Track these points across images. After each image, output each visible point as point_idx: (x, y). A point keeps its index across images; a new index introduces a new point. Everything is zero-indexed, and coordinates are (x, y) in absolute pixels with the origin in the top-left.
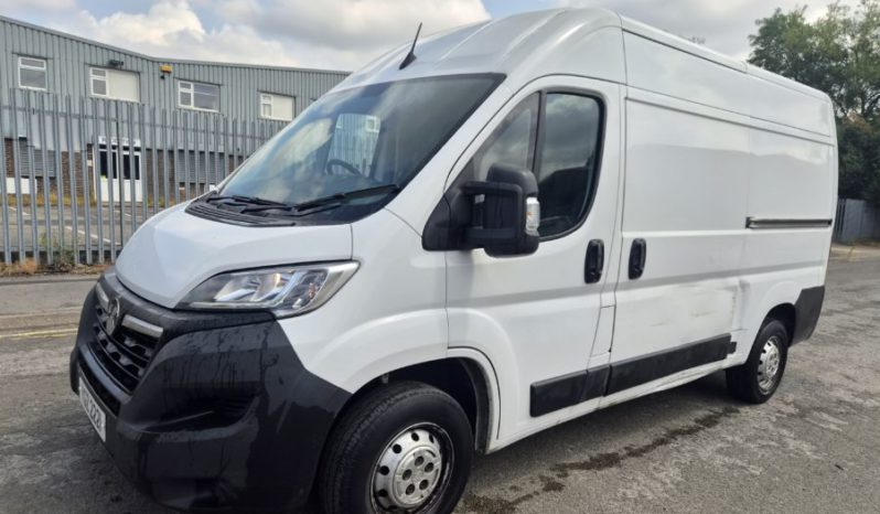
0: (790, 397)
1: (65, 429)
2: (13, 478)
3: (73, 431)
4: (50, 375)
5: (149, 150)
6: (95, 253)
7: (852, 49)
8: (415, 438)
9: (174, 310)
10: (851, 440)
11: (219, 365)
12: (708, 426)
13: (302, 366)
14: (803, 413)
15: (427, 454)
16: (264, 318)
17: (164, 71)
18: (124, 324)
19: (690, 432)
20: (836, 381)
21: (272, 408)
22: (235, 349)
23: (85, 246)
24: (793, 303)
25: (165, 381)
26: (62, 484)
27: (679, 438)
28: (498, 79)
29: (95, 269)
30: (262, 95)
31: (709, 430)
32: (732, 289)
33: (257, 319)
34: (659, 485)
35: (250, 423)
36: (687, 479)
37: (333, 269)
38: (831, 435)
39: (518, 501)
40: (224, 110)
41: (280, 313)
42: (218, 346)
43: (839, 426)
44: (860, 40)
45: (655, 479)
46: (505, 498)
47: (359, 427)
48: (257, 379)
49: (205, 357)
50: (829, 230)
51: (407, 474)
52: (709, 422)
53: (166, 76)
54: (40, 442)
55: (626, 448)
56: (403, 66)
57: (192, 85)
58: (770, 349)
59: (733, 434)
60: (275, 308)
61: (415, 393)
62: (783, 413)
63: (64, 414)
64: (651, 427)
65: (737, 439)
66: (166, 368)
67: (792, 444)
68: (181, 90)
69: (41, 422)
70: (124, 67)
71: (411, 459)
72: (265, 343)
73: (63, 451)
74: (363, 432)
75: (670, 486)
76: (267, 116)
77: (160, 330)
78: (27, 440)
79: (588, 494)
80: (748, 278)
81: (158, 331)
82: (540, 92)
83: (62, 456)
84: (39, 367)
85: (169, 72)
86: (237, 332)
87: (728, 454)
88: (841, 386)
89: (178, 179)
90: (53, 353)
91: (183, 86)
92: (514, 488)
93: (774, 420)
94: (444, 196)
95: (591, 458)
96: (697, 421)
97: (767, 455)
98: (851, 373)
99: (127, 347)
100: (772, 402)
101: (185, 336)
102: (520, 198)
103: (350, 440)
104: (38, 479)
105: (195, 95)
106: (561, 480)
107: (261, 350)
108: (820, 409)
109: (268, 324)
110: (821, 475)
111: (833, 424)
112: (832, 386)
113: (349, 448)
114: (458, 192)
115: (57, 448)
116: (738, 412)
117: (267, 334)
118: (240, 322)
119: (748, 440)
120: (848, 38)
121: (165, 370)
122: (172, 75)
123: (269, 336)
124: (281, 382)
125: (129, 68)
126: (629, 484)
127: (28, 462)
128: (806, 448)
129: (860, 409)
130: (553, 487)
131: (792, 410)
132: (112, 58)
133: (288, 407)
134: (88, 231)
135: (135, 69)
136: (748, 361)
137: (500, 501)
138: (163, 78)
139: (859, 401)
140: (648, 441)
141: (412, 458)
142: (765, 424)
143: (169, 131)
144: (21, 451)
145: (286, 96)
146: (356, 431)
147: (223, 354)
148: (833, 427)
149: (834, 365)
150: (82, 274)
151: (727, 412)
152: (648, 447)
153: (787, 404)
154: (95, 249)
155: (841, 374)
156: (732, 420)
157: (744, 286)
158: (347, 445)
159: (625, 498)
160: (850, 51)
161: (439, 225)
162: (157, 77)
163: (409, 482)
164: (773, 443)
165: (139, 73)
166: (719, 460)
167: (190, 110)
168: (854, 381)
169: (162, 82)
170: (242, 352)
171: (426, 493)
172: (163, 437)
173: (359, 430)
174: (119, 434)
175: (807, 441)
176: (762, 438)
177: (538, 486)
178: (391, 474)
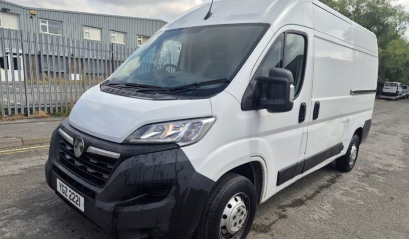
0: (359, 168)
1: (36, 204)
2: (21, 232)
3: (42, 205)
4: (13, 175)
5: (27, 55)
6: (13, 110)
7: (353, 12)
8: (236, 200)
9: (122, 144)
10: (391, 186)
11: (155, 171)
12: (333, 183)
13: (194, 170)
14: (367, 175)
15: (242, 207)
16: (173, 146)
17: (32, 14)
18: (88, 151)
19: (327, 187)
20: (373, 160)
21: (182, 191)
22: (162, 163)
23: (7, 106)
24: (362, 127)
25: (126, 181)
26: (49, 233)
27: (324, 190)
28: (267, 26)
29: (14, 118)
30: (84, 28)
31: (335, 185)
32: (344, 122)
33: (170, 147)
34: (325, 212)
35: (171, 199)
36: (336, 208)
37: (205, 121)
38: (383, 184)
39: (270, 225)
40: (65, 35)
41: (180, 144)
42: (153, 162)
43: (383, 180)
44: (356, 8)
45: (323, 210)
46: (264, 224)
47: (215, 197)
48: (174, 177)
49: (147, 168)
50: (374, 94)
51: (234, 217)
52: (333, 181)
53: (33, 16)
54: (26, 211)
55: (305, 196)
56: (206, 18)
57: (47, 22)
58: (354, 148)
59: (344, 186)
60: (178, 142)
61: (237, 179)
62: (359, 175)
63: (32, 196)
64: (310, 185)
65: (347, 188)
66: (126, 174)
67: (370, 189)
68: (41, 24)
69: (21, 201)
70: (10, 12)
71: (235, 210)
72: (176, 159)
73: (41, 216)
74: (217, 200)
75: (330, 212)
76: (87, 38)
77: (119, 155)
78: (18, 211)
79: (298, 218)
80: (350, 117)
81: (116, 155)
82: (284, 33)
83: (42, 218)
84: (5, 171)
85: (35, 15)
86: (162, 155)
87: (347, 196)
88: (376, 162)
89: (43, 70)
90: (10, 163)
91: (42, 22)
92: (266, 218)
93: (358, 179)
94: (249, 84)
95: (292, 202)
96: (327, 181)
97: (362, 195)
98: (377, 155)
99: (91, 162)
100: (353, 171)
101: (134, 157)
102: (288, 84)
103: (211, 204)
104: (35, 232)
105: (49, 26)
106: (284, 213)
107: (175, 163)
108: (373, 173)
109: (177, 150)
110: (387, 202)
111: (381, 179)
112: (373, 162)
113: (211, 208)
114: (255, 82)
115: (38, 214)
116: (342, 176)
117: (177, 155)
118: (162, 149)
119: (351, 189)
120: (351, 7)
121: (126, 175)
122: (36, 16)
123: (178, 156)
124: (185, 178)
125: (13, 12)
126: (313, 213)
127: (25, 223)
128: (375, 190)
129: (388, 172)
130: (283, 217)
131: (361, 173)
132: (3, 7)
133: (189, 190)
134: (8, 98)
135: (16, 13)
136: (346, 154)
137: (263, 225)
138: (31, 17)
139: (386, 168)
140: (312, 192)
141: (237, 210)
142: (355, 181)
143: (49, 46)
144: (18, 217)
145: (97, 28)
146: (213, 199)
147: (156, 166)
148: (382, 180)
149: (370, 153)
150: (7, 120)
151: (338, 176)
152: (313, 194)
153: (360, 171)
154: (13, 107)
155: (374, 156)
156: (341, 180)
157: (348, 121)
158: (210, 206)
159: (314, 220)
160: (352, 13)
161: (248, 98)
162: (28, 17)
163: (235, 221)
164: (361, 189)
165: (18, 15)
166: (345, 199)
167: (47, 35)
168: (380, 159)
169: (31, 19)
170: (166, 165)
171: (240, 225)
172: (126, 209)
173: (215, 199)
174: (98, 208)
175: (375, 188)
176: (356, 187)
177: (276, 217)
178: (228, 218)
